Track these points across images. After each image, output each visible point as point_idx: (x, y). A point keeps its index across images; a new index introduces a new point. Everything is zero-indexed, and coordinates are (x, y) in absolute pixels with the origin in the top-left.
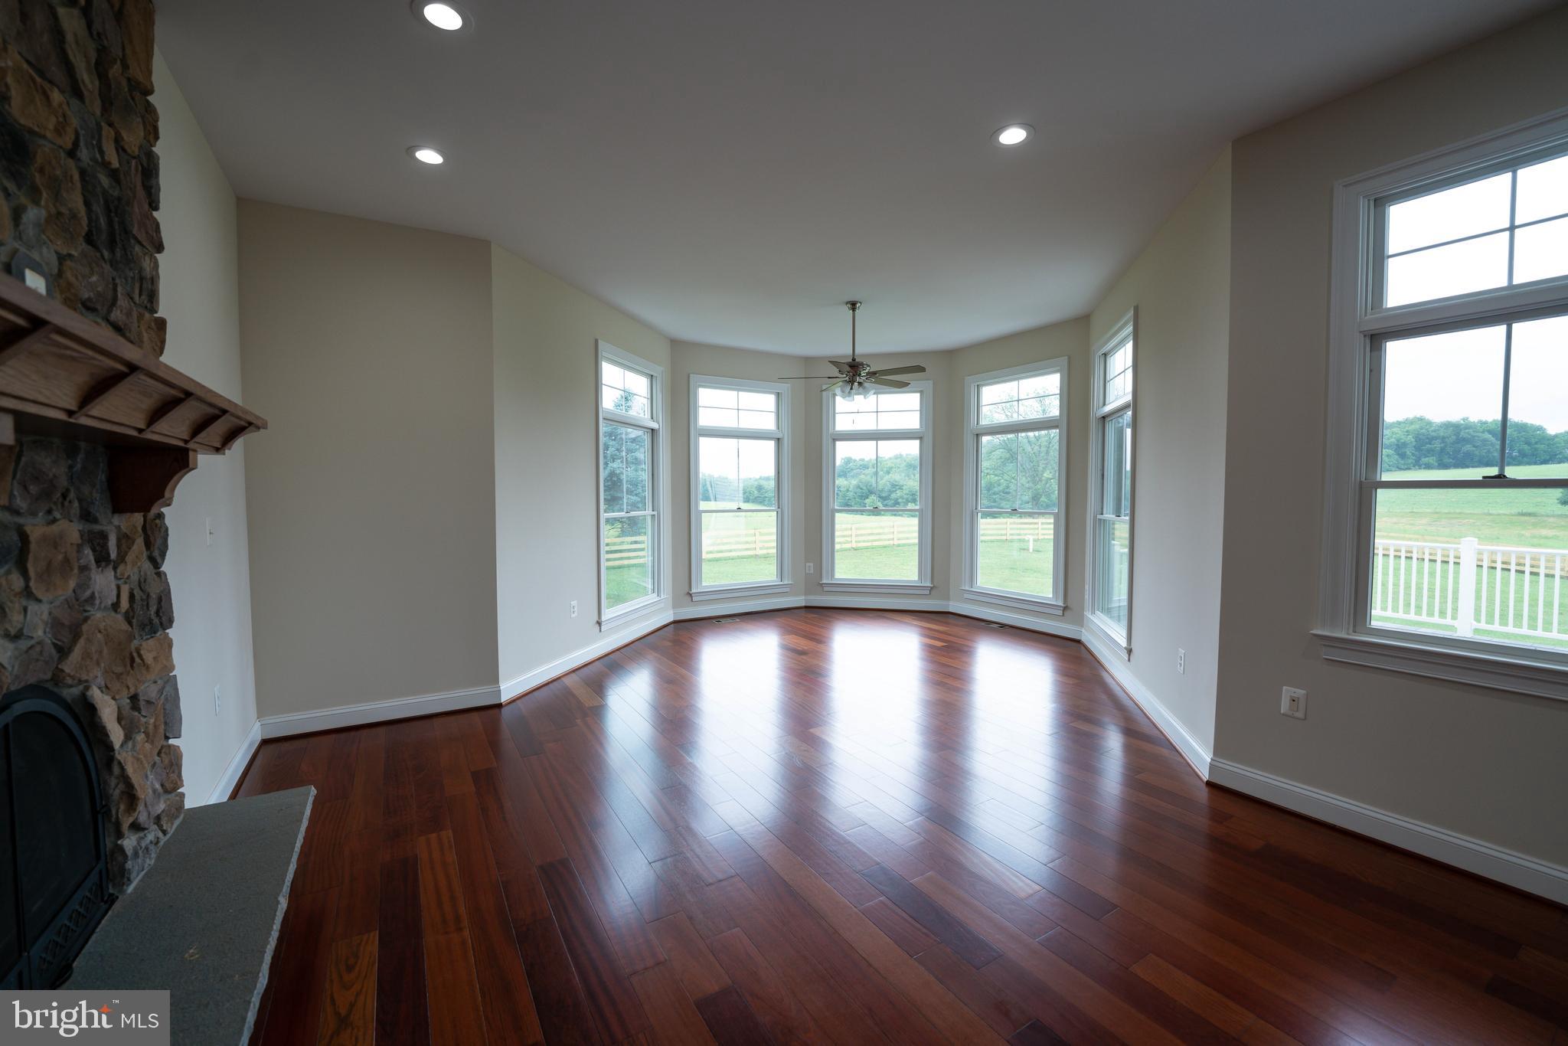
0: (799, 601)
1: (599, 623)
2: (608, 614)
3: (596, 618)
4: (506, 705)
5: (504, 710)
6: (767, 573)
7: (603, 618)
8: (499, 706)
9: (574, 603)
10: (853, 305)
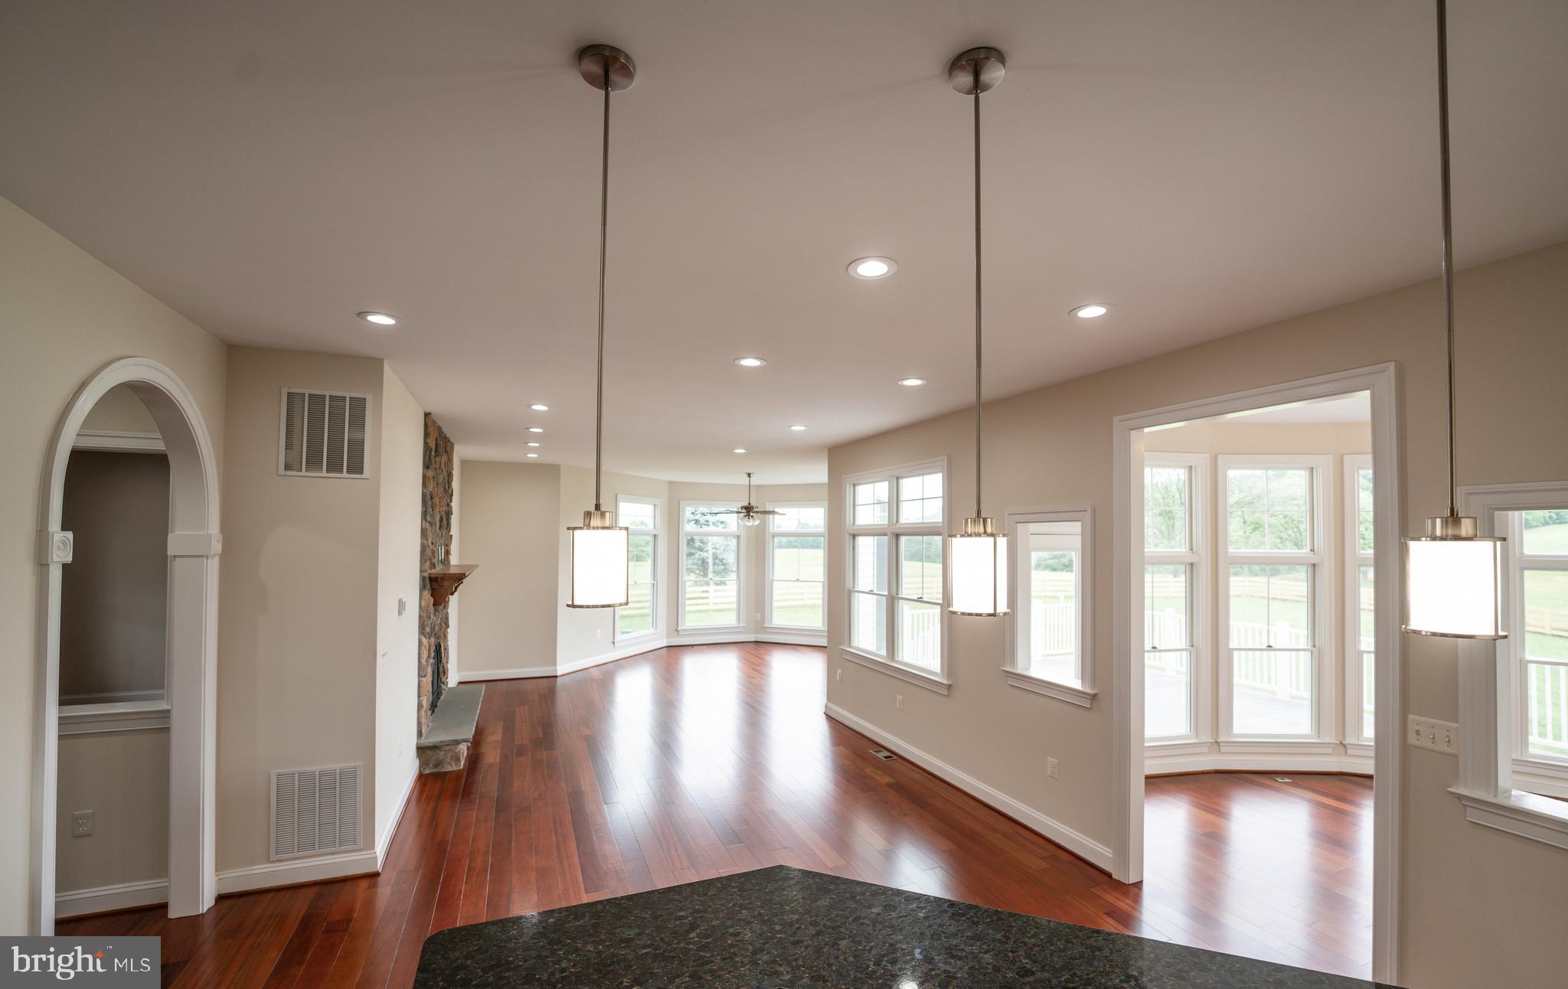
0: (751, 637)
1: (613, 643)
2: (619, 637)
3: (612, 640)
4: (560, 676)
5: (558, 679)
6: (730, 619)
7: (616, 640)
8: (556, 676)
9: (599, 631)
10: (749, 475)
